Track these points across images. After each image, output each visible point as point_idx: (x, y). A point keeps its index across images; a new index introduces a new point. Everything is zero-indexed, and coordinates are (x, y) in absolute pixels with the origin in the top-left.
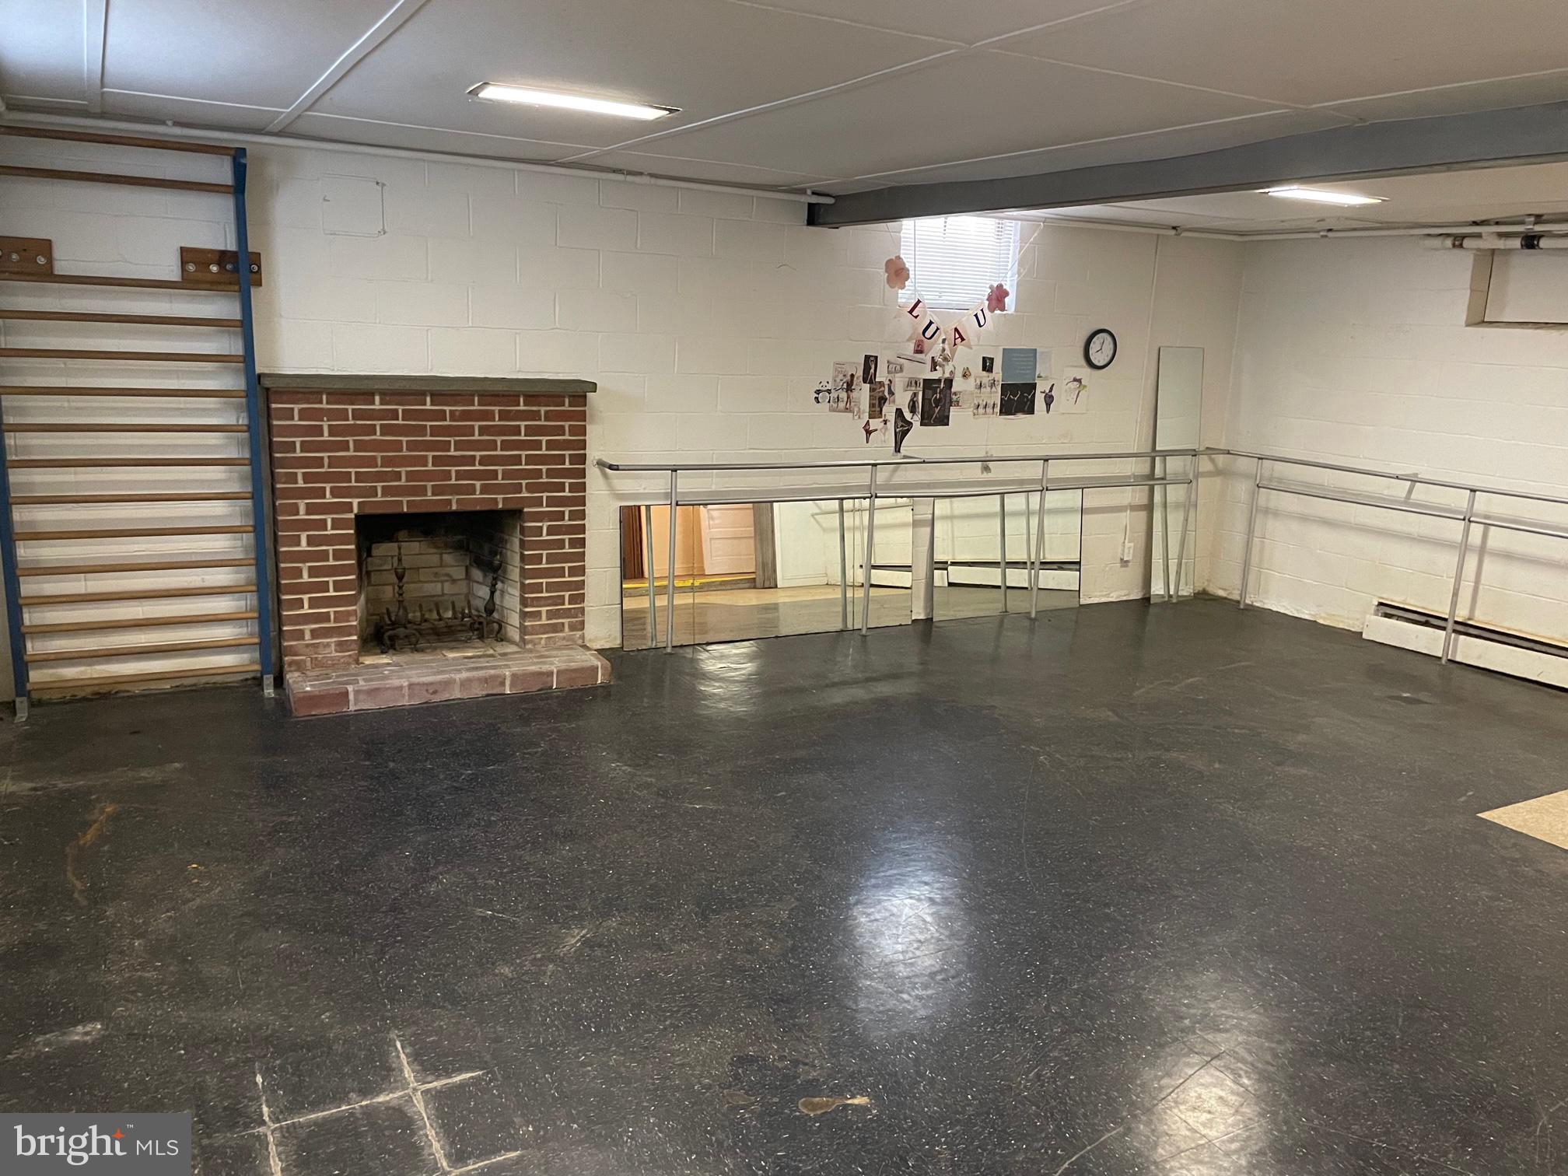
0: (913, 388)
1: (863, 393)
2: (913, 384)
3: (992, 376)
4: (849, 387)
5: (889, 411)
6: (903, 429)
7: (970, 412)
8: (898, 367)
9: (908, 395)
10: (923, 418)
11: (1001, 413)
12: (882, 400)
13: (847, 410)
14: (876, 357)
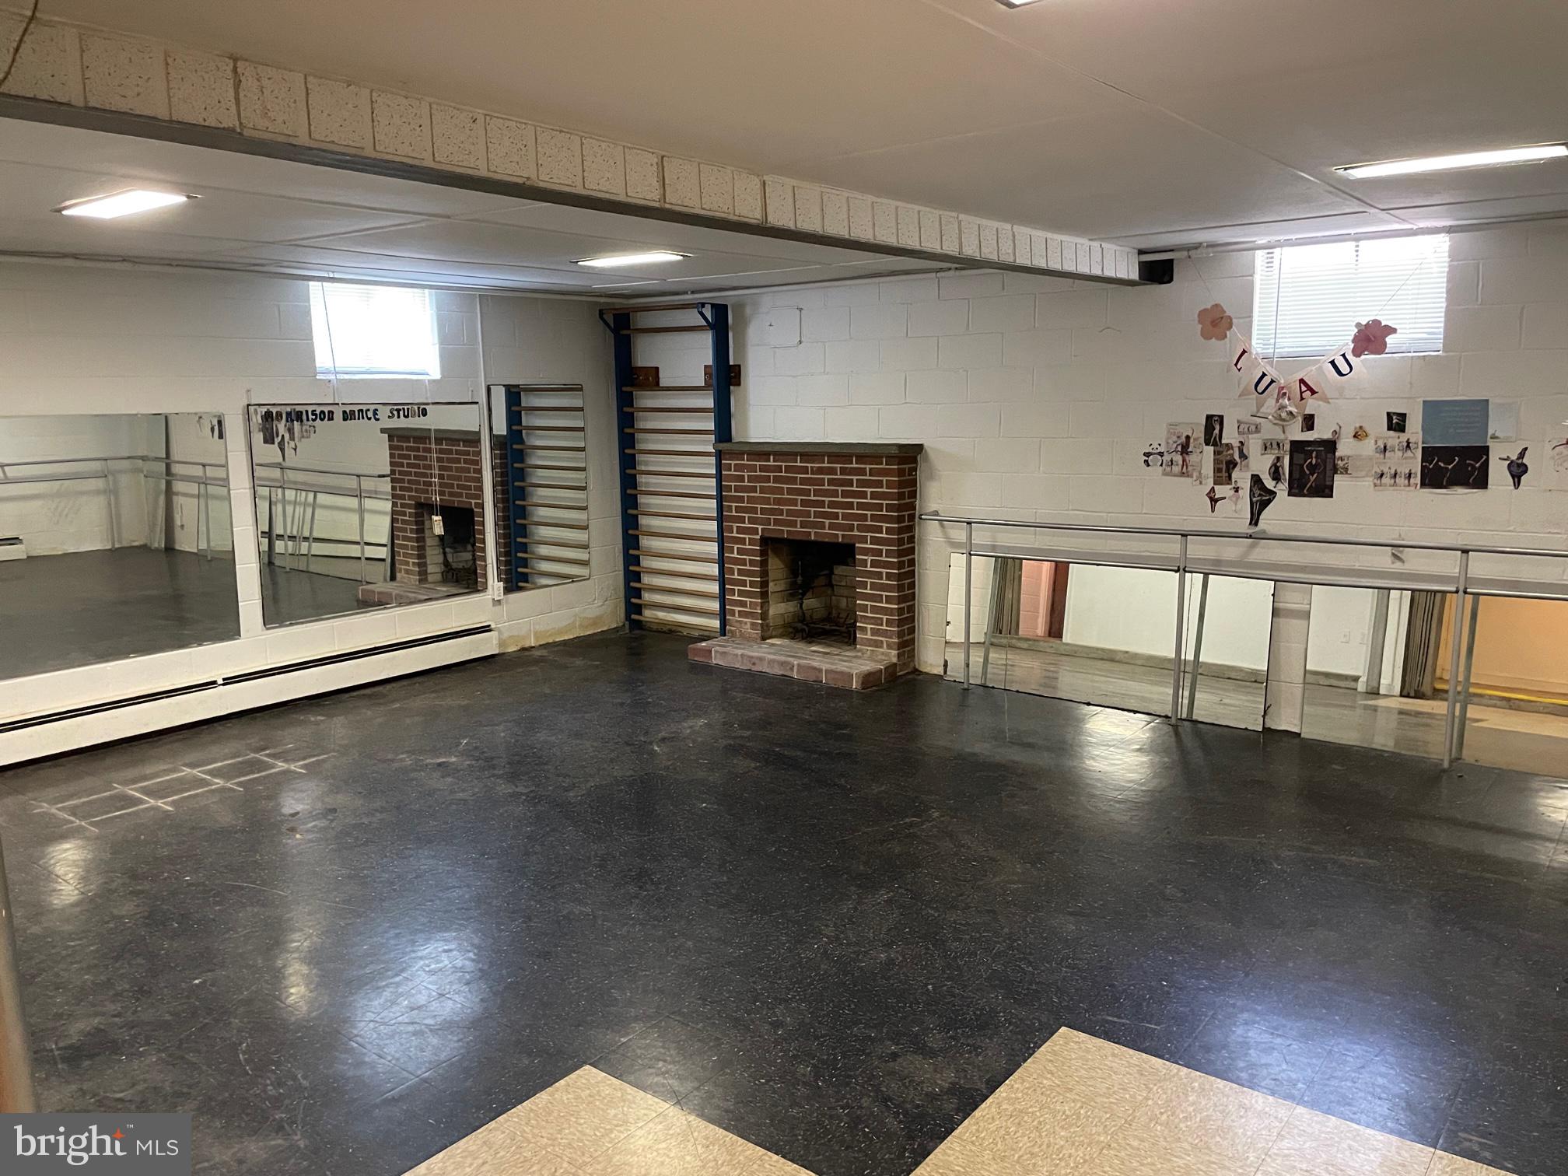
0: (1276, 452)
1: (1205, 458)
2: (1275, 446)
3: (1404, 437)
4: (1185, 449)
5: (1242, 477)
6: (1262, 498)
7: (1369, 482)
8: (1253, 428)
9: (1269, 459)
10: (1291, 487)
11: (1423, 485)
12: (1231, 465)
13: (1182, 474)
14: (1221, 417)
